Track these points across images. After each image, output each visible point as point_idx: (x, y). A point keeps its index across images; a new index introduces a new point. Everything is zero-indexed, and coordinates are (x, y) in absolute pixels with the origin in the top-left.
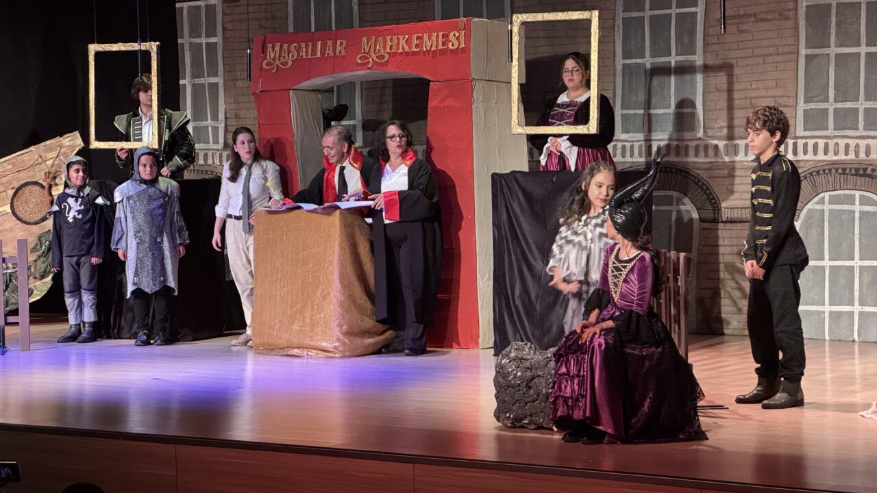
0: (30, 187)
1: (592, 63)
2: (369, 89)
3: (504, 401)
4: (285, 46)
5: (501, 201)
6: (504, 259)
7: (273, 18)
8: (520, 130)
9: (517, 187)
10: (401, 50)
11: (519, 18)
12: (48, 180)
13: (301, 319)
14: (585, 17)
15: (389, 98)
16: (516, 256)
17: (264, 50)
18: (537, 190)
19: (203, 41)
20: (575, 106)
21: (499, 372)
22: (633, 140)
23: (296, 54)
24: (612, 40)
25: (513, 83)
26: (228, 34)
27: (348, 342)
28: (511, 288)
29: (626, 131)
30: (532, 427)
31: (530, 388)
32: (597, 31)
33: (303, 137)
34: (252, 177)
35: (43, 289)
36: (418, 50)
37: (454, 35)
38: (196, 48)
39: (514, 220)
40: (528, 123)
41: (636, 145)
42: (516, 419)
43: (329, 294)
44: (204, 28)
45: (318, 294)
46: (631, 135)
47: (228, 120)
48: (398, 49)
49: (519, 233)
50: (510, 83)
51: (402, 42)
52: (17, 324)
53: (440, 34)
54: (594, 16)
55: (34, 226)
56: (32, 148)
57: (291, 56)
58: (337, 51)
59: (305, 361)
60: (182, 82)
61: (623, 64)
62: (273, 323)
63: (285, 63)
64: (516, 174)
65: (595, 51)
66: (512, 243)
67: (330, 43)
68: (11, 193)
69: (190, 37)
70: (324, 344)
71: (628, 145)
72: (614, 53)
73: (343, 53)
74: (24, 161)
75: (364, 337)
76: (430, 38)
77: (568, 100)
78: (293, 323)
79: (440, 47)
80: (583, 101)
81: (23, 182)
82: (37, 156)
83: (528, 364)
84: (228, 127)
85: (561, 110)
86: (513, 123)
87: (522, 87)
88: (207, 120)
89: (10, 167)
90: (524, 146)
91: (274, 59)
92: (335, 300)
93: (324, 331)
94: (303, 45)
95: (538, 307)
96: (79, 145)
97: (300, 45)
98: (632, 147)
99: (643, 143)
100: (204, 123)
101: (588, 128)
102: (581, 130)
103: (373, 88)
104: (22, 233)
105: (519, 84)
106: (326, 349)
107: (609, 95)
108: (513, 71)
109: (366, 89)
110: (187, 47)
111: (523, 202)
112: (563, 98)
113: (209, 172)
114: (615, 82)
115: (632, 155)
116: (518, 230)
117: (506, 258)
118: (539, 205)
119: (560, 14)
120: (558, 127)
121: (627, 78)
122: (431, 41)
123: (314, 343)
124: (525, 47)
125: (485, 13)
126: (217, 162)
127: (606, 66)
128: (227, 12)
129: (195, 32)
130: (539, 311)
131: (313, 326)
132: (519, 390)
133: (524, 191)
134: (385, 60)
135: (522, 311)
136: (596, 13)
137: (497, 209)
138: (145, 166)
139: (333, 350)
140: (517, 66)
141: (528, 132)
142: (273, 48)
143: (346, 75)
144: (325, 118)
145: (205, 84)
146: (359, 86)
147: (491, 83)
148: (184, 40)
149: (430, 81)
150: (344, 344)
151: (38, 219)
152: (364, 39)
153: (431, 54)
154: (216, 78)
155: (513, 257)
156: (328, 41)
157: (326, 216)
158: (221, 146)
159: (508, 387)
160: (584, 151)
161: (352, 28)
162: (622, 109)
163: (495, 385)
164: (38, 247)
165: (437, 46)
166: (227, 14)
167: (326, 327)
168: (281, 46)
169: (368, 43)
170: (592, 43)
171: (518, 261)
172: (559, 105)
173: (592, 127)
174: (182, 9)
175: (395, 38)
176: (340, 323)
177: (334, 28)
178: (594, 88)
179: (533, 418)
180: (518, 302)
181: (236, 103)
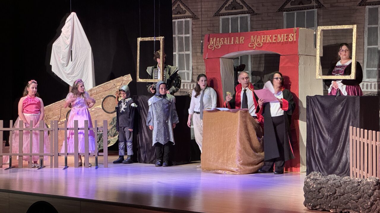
0: (110, 97)
1: (353, 48)
2: (254, 57)
3: (308, 198)
4: (218, 39)
5: (310, 108)
6: (311, 134)
7: (213, 26)
8: (320, 77)
9: (317, 102)
10: (268, 42)
11: (320, 28)
12: (117, 95)
13: (223, 157)
14: (350, 28)
15: (263, 62)
16: (317, 132)
17: (209, 40)
18: (326, 103)
19: (184, 36)
20: (344, 67)
21: (306, 185)
22: (372, 81)
23: (223, 42)
24: (363, 37)
25: (317, 57)
26: (194, 33)
27: (242, 168)
28: (314, 146)
29: (368, 77)
30: (321, 210)
31: (320, 192)
32: (356, 34)
33: (225, 78)
34: (204, 95)
35: (115, 141)
36: (275, 41)
37: (291, 35)
38: (181, 39)
39: (316, 116)
40: (324, 74)
41: (373, 84)
42: (313, 206)
43: (235, 147)
44: (184, 30)
45: (230, 147)
46: (371, 79)
47: (193, 70)
48: (267, 41)
49: (318, 122)
50: (316, 56)
51: (269, 38)
52: (103, 156)
53: (285, 35)
54: (354, 27)
55: (111, 114)
56: (111, 81)
57: (220, 43)
58: (240, 41)
59: (224, 176)
60: (174, 53)
61: (368, 48)
62: (210, 159)
63: (218, 46)
64: (317, 97)
65: (354, 43)
66: (315, 127)
67: (237, 38)
68: (102, 100)
69: (178, 34)
70: (232, 169)
71: (369, 84)
72: (364, 43)
73: (243, 42)
74: (108, 87)
75: (249, 166)
76: (281, 36)
77: (341, 64)
78: (219, 159)
79: (285, 40)
80: (348, 65)
81: (107, 95)
82: (113, 84)
83: (319, 182)
84: (194, 73)
85: (338, 69)
86: (316, 74)
87: (322, 58)
88: (185, 70)
89: (102, 89)
90: (321, 84)
91: (213, 45)
92: (237, 149)
93: (232, 163)
94: (226, 39)
95: (326, 155)
96: (131, 80)
97: (224, 39)
98: (371, 85)
99: (376, 83)
100: (183, 71)
101: (351, 77)
102: (347, 77)
103: (256, 57)
104: (106, 117)
105: (320, 57)
106: (233, 171)
107: (360, 62)
108: (317, 51)
109: (253, 58)
110: (177, 39)
111: (320, 109)
112: (339, 64)
113: (185, 92)
114: (364, 56)
115: (371, 88)
116: (318, 121)
117: (312, 133)
118: (327, 110)
119: (339, 26)
120: (337, 76)
121: (369, 54)
122: (281, 38)
123: (228, 168)
124: (323, 40)
125: (306, 25)
126: (189, 88)
127: (360, 49)
128: (194, 23)
129: (180, 32)
130: (327, 157)
131: (227, 160)
132: (315, 193)
133: (321, 104)
134: (261, 46)
135: (319, 156)
136: (355, 26)
137: (308, 112)
138: (162, 89)
139: (236, 171)
140: (319, 49)
141: (323, 78)
142: (213, 40)
143: (244, 52)
144: (235, 70)
145: (184, 54)
146: (250, 56)
147: (307, 56)
148: (176, 36)
149: (280, 55)
150: (241, 169)
151: (113, 111)
152: (252, 36)
153: (281, 44)
154: (189, 52)
155: (315, 132)
156: (237, 37)
157: (234, 113)
158: (190, 81)
159: (310, 192)
160: (348, 86)
161: (247, 31)
162: (367, 68)
163: (304, 191)
164: (113, 123)
165: (284, 40)
166: (194, 25)
167: (233, 161)
168: (216, 39)
169: (254, 38)
170: (353, 39)
171: (317, 134)
172: (337, 67)
173: (352, 76)
174: (175, 22)
175: (265, 36)
176: (239, 159)
177: (239, 31)
178: (354, 59)
179: (321, 206)
180: (317, 152)
181: (197, 63)
